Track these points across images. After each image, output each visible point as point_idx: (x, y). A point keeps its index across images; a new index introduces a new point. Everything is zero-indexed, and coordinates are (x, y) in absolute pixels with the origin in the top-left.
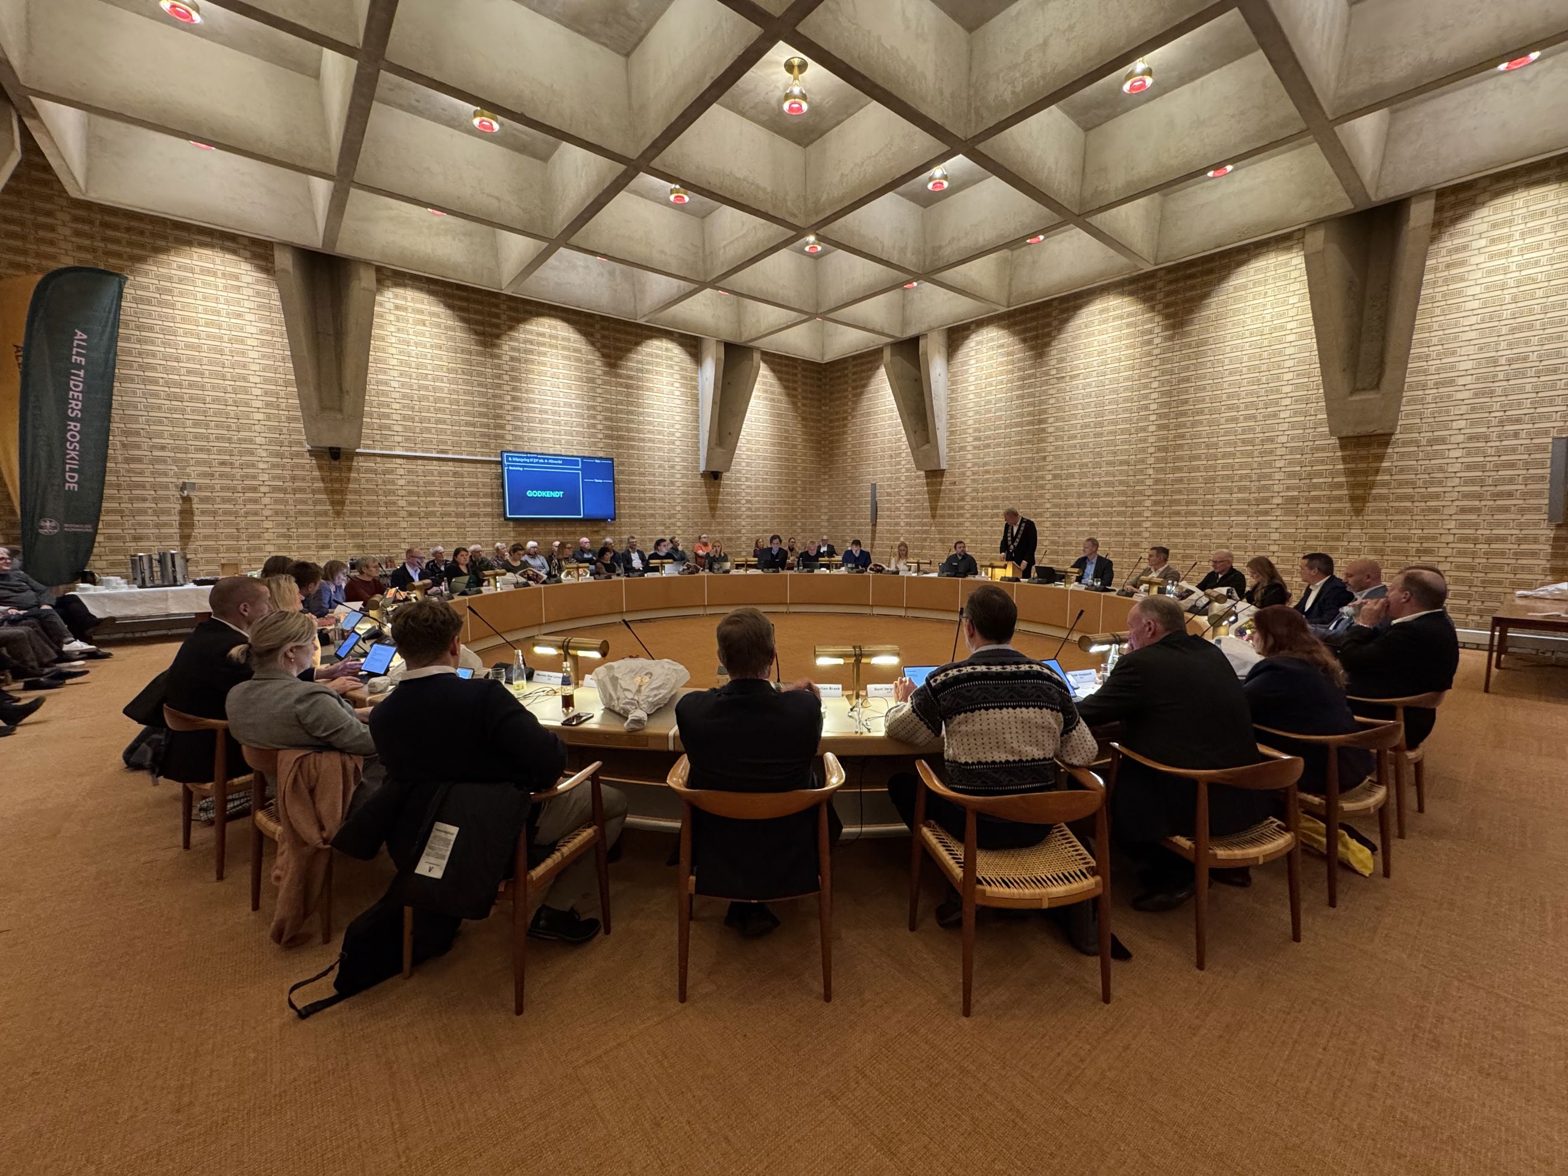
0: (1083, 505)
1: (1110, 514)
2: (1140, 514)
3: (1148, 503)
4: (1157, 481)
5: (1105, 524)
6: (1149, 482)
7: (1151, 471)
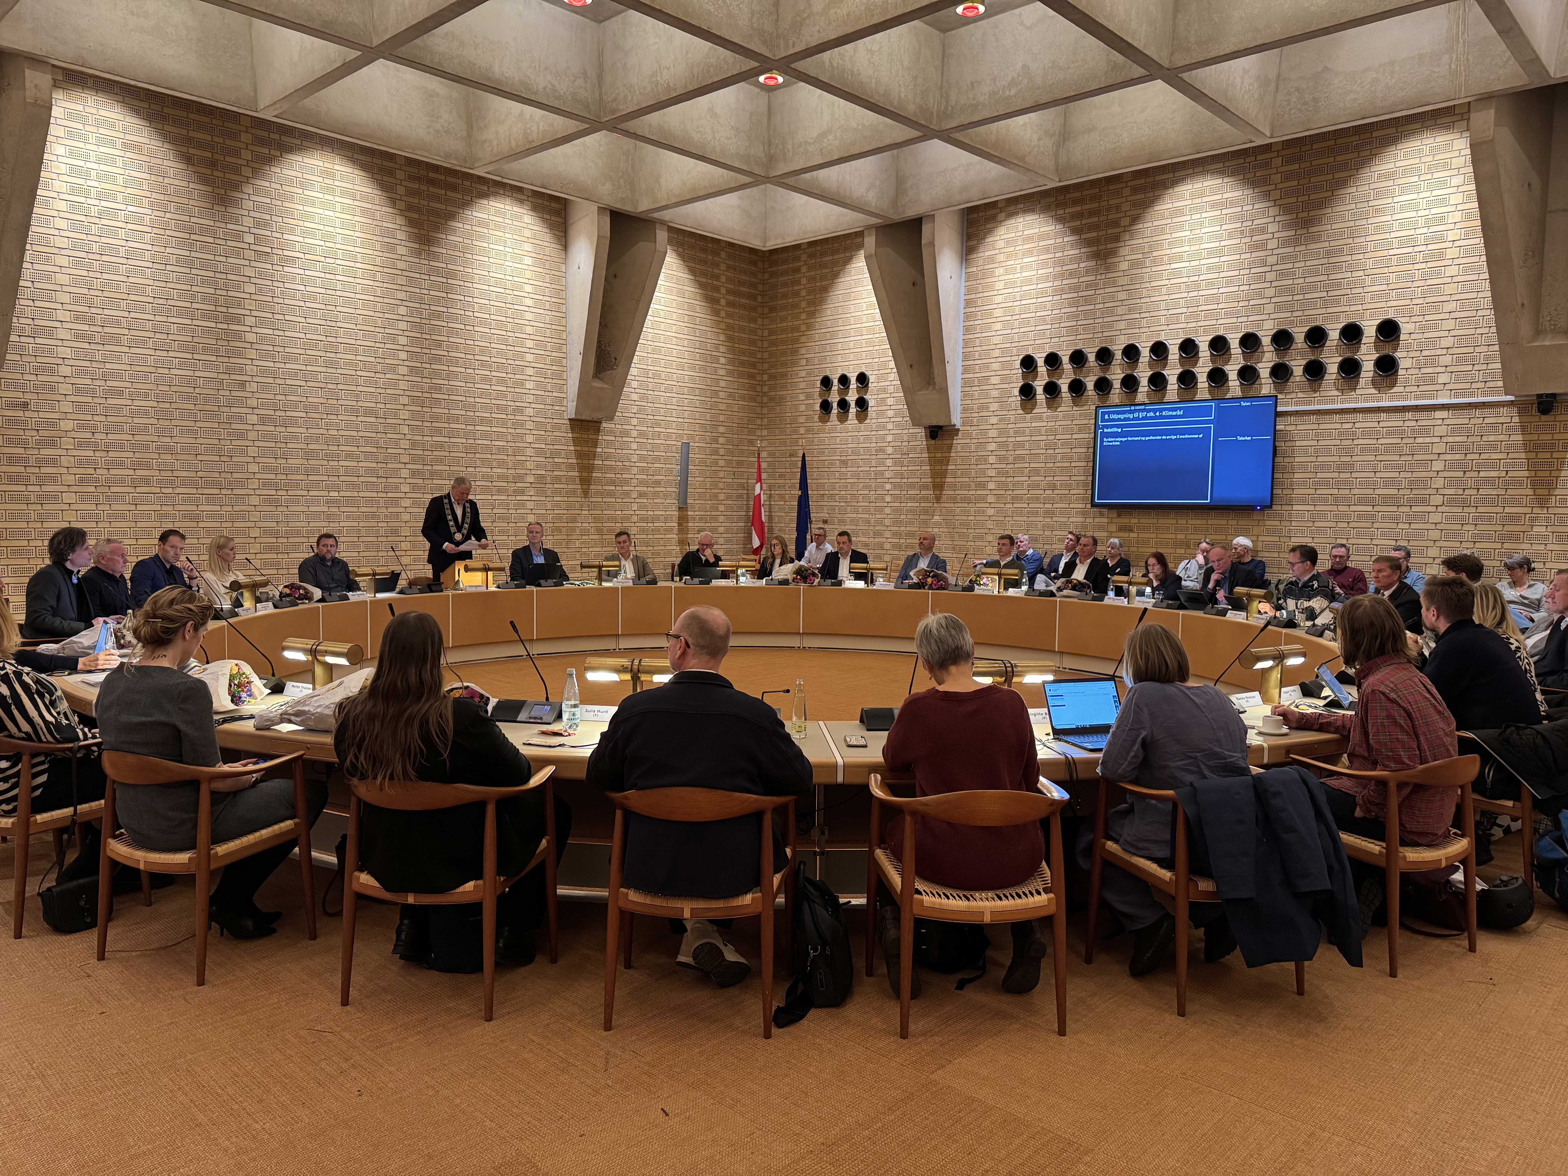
0: (315, 471)
1: (353, 486)
2: (396, 489)
3: (405, 473)
4: (414, 444)
5: (350, 501)
6: (404, 444)
7: (406, 430)
